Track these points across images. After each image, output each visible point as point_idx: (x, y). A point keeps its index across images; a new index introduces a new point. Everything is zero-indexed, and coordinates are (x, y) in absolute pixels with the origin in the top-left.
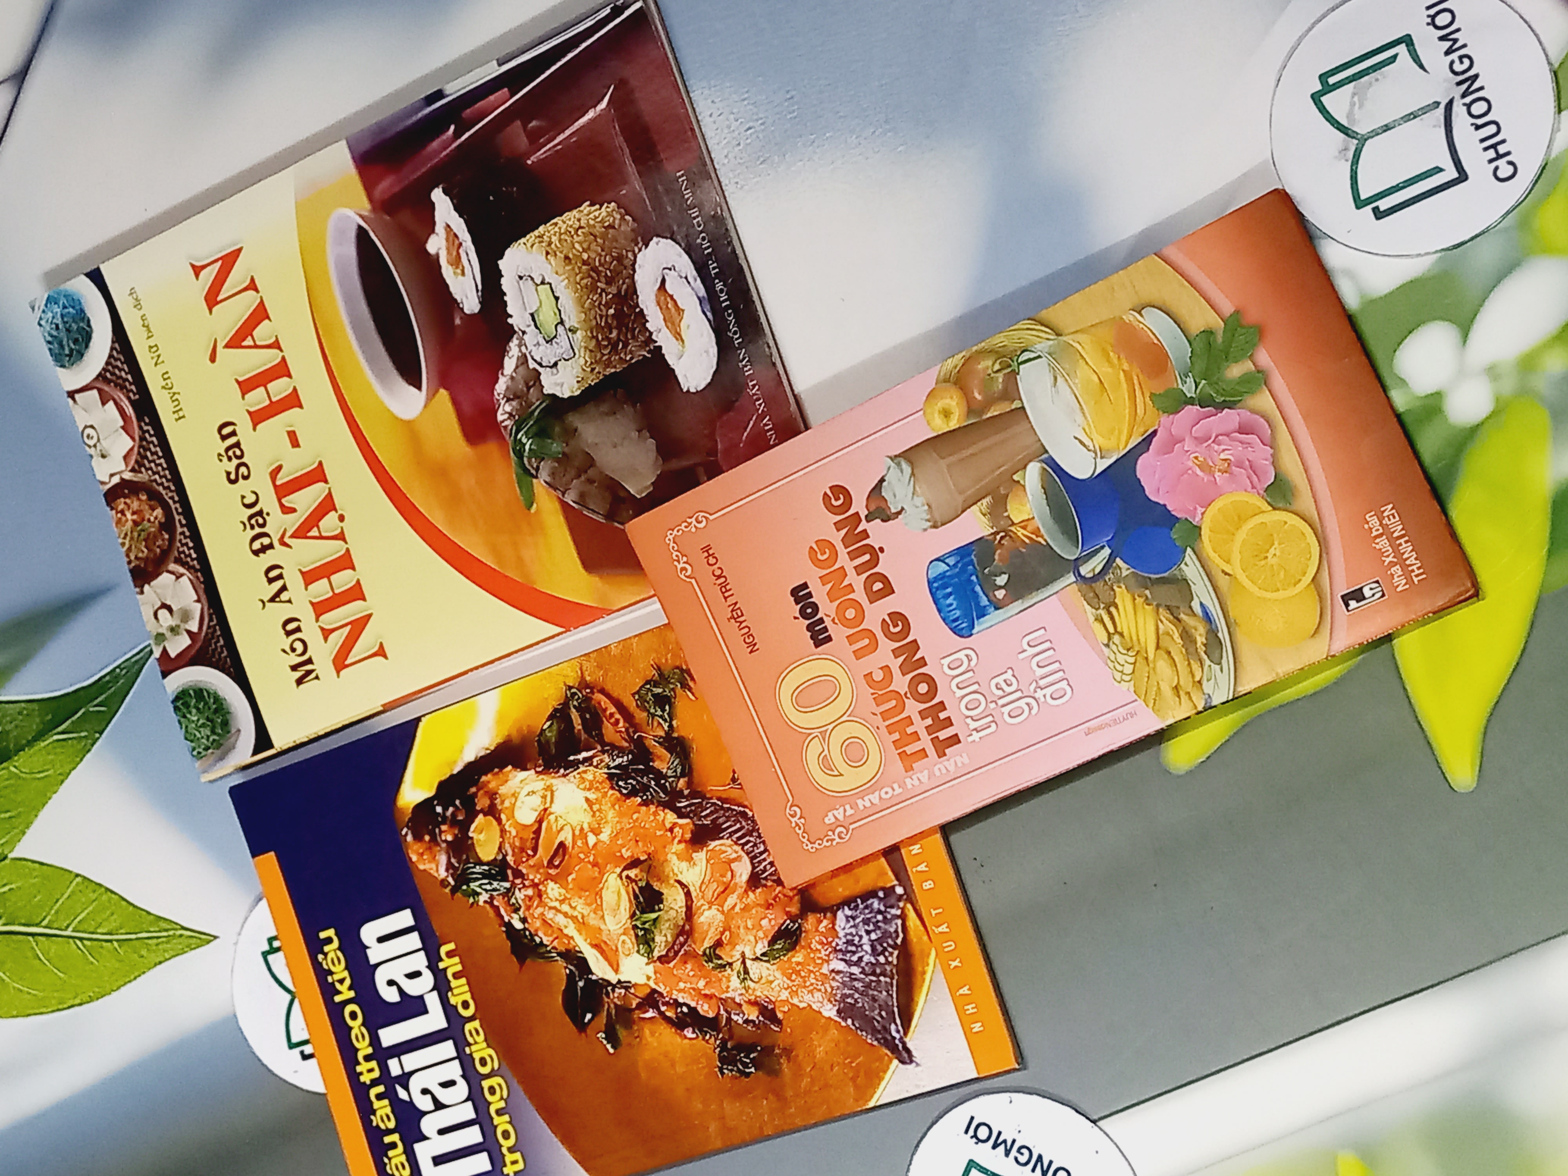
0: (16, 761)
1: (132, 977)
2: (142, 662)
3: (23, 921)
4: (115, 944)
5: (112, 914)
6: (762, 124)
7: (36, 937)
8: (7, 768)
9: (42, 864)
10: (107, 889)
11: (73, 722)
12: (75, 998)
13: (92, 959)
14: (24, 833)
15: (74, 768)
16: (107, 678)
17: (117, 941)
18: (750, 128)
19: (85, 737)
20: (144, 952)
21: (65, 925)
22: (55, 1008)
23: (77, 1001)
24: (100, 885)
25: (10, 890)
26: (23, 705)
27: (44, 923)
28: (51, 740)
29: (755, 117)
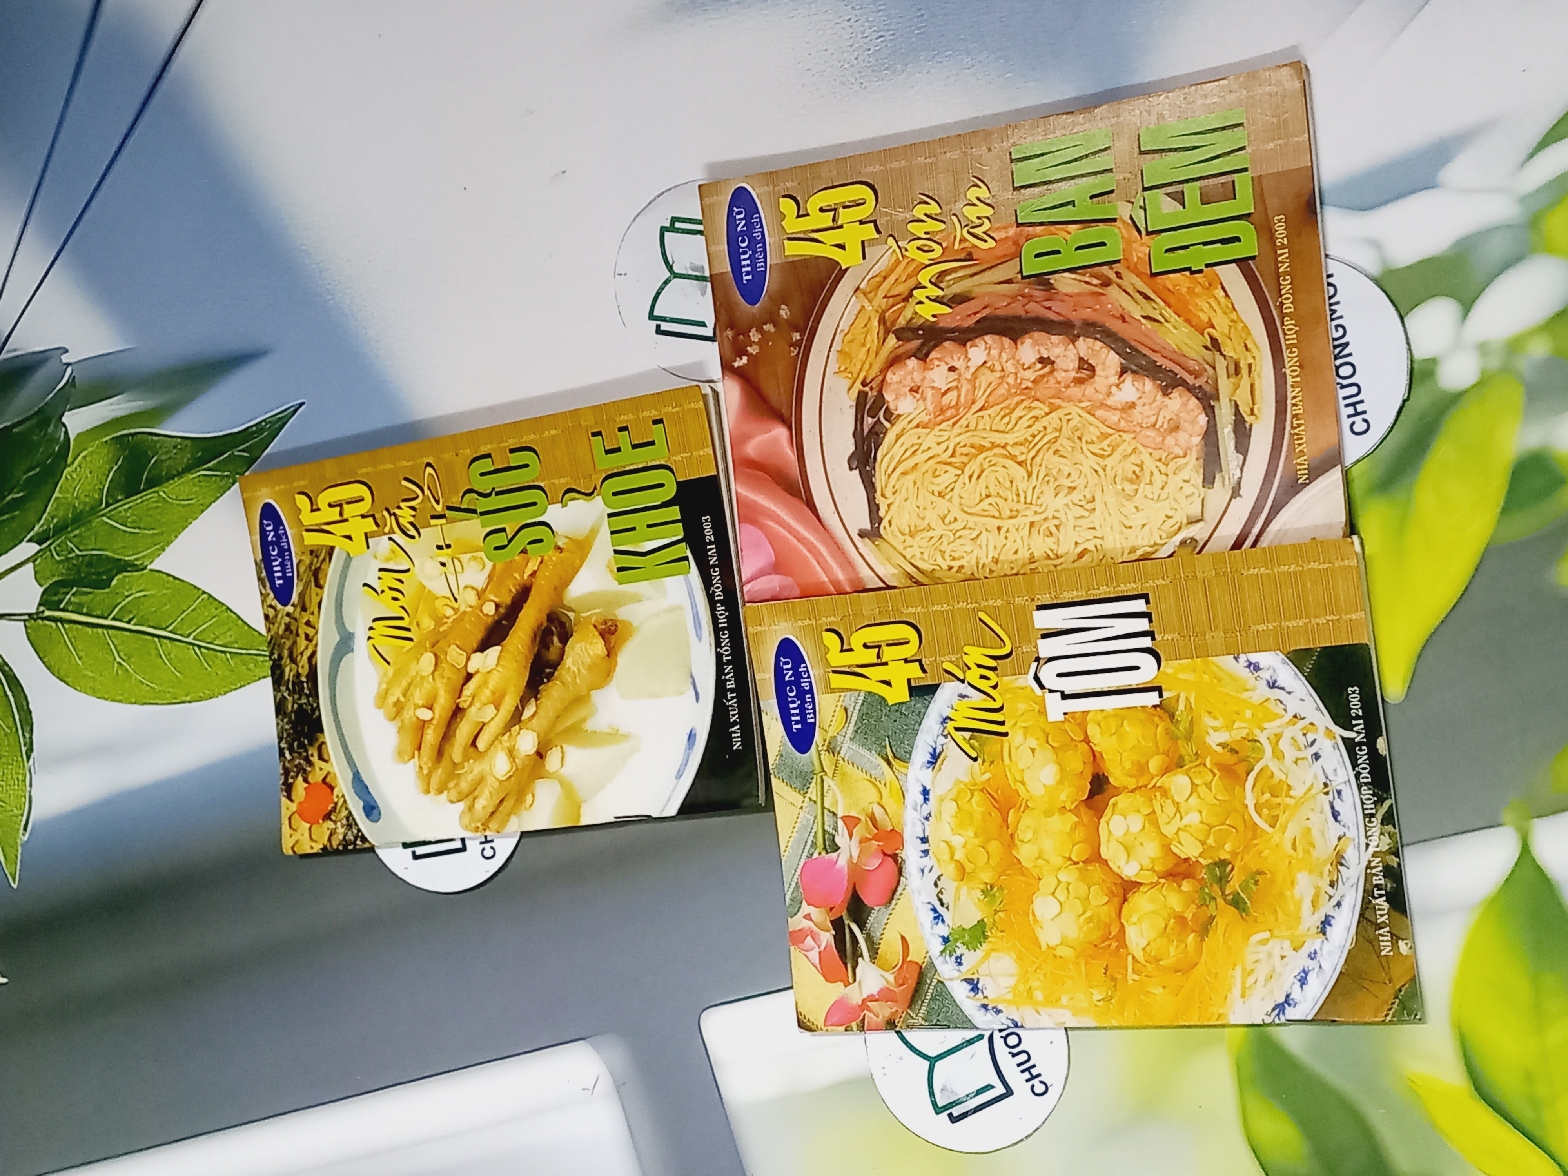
0: (166, 487)
1: (239, 685)
2: (284, 420)
3: (152, 624)
4: (228, 655)
5: (230, 629)
6: (892, 35)
7: (162, 639)
8: (157, 492)
9: (175, 578)
10: (228, 608)
11: (219, 462)
12: (187, 695)
13: (206, 664)
14: (164, 550)
15: (214, 501)
16: (254, 428)
17: (230, 653)
18: (881, 36)
19: (227, 476)
20: (251, 666)
21: (187, 632)
22: (168, 701)
23: (188, 698)
24: (223, 604)
25: (145, 596)
26: (179, 440)
27: (170, 628)
28: (198, 474)
29: (886, 28)
